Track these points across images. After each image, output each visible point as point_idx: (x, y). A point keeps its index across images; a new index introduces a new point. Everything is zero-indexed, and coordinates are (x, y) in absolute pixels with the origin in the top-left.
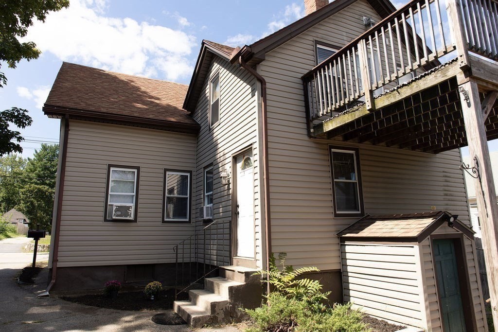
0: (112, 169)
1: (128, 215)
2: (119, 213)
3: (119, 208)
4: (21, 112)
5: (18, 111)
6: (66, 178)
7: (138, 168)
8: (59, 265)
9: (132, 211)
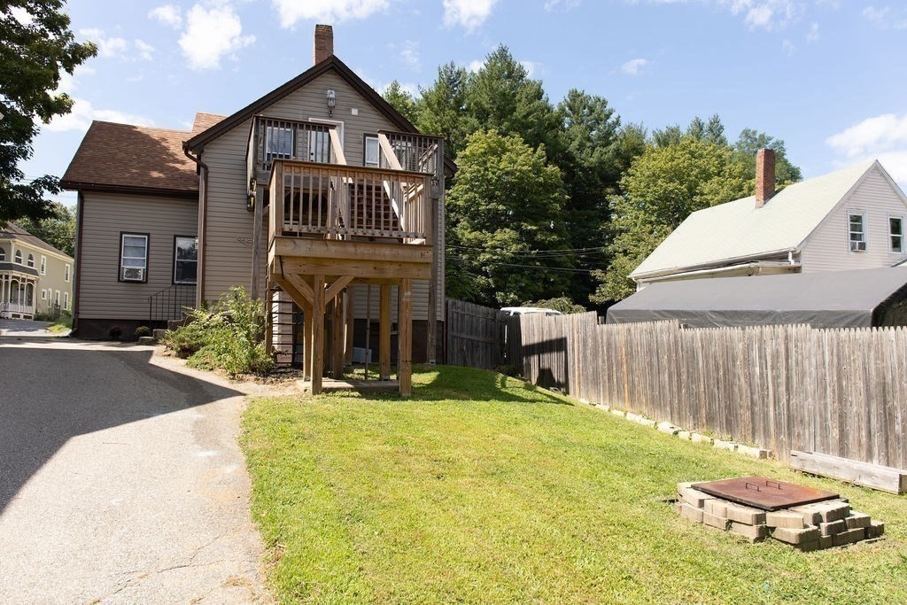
0: (124, 236)
1: (137, 276)
2: (129, 275)
3: (130, 271)
4: (53, 179)
5: (51, 178)
6: (83, 244)
7: (148, 235)
8: (81, 316)
9: (141, 273)
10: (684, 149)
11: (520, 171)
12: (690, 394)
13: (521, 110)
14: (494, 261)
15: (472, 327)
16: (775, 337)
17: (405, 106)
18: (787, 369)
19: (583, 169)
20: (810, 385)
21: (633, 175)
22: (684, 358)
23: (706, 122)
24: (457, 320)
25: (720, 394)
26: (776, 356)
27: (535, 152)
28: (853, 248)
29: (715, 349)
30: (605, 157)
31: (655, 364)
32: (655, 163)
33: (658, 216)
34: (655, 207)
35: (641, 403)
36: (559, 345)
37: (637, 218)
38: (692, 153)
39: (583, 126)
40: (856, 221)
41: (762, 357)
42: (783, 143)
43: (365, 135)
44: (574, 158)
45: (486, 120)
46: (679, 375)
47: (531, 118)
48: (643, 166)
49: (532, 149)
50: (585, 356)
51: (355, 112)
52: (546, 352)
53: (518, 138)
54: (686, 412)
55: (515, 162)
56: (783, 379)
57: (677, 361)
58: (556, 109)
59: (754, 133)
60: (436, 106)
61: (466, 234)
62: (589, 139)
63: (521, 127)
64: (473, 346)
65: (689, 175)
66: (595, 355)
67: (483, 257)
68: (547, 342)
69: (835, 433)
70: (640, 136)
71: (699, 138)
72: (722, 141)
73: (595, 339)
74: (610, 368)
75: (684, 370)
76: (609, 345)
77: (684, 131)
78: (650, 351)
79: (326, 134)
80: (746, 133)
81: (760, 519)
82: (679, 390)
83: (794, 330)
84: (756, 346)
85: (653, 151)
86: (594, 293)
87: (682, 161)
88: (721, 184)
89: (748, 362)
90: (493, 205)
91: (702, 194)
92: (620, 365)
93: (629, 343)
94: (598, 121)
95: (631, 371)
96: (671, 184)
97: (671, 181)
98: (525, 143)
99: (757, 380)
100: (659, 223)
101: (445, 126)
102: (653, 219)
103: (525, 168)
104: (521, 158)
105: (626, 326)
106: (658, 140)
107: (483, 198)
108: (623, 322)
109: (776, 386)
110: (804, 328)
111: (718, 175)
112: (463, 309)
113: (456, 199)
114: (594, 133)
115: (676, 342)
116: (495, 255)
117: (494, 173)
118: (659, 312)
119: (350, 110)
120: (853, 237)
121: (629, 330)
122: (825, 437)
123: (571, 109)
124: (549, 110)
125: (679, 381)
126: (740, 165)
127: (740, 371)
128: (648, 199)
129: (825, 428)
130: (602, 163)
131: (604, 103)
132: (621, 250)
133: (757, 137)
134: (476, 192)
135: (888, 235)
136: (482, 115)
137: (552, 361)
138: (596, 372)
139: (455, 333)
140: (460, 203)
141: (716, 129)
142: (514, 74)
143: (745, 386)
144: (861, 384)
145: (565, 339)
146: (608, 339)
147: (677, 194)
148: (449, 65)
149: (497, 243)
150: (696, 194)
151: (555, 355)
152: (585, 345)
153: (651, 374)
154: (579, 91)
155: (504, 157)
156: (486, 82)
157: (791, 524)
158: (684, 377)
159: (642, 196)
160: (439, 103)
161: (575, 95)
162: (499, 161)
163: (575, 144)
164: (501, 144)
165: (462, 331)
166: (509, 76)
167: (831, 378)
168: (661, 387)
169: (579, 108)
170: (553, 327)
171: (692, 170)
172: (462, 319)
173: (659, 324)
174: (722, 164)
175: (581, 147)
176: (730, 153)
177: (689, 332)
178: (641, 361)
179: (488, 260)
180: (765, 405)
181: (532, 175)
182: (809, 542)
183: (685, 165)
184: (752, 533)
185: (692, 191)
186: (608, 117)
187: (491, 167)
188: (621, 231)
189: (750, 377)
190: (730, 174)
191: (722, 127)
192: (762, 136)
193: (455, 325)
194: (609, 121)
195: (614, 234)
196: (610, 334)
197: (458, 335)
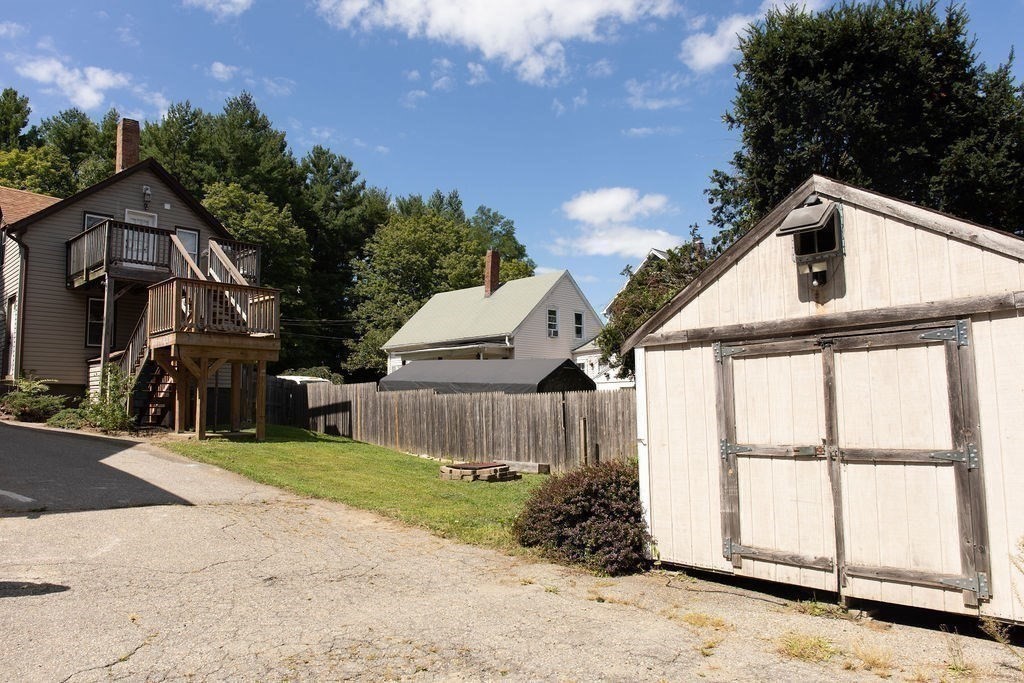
10: (426, 222)
11: (265, 231)
12: (439, 435)
13: (265, 165)
16: (487, 398)
18: (493, 416)
19: (327, 231)
20: (503, 424)
21: (377, 242)
22: (436, 413)
23: (446, 196)
25: (457, 434)
26: (487, 409)
27: (280, 211)
28: (549, 335)
29: (455, 406)
30: (350, 221)
31: (418, 417)
32: (399, 233)
33: (401, 286)
34: (398, 277)
35: (407, 444)
36: (345, 407)
37: (381, 285)
38: (433, 227)
39: (329, 186)
40: (552, 313)
41: (481, 410)
42: (513, 222)
43: (176, 227)
44: (319, 219)
45: (225, 170)
46: (433, 424)
47: (275, 174)
48: (388, 236)
49: (277, 208)
50: (366, 415)
51: (167, 206)
52: (332, 413)
53: (263, 196)
54: (437, 447)
55: (260, 221)
56: (491, 422)
57: (432, 415)
58: (299, 164)
59: (489, 210)
60: (165, 146)
62: (333, 200)
63: (264, 183)
65: (430, 248)
66: (374, 413)
68: (333, 405)
69: (514, 449)
70: (384, 202)
71: (439, 211)
72: (461, 215)
73: (375, 402)
74: (386, 422)
75: (436, 420)
76: (385, 406)
77: (426, 201)
78: (414, 410)
79: (167, 239)
80: (482, 210)
81: (474, 473)
82: (433, 433)
83: (496, 395)
84: (477, 404)
85: (397, 220)
86: (346, 361)
87: (424, 235)
88: (458, 259)
89: (473, 414)
91: (441, 268)
92: (393, 420)
93: (400, 405)
94: (343, 182)
95: (401, 423)
96: (414, 256)
97: (414, 252)
98: (269, 200)
99: (478, 424)
100: (401, 292)
102: (396, 288)
103: (272, 228)
104: (267, 216)
105: (398, 392)
106: (401, 208)
108: (392, 390)
109: (487, 426)
110: (501, 394)
111: (456, 250)
114: (338, 193)
115: (432, 403)
118: (418, 383)
119: (163, 204)
120: (550, 326)
121: (400, 395)
122: (510, 452)
123: (314, 165)
124: (292, 164)
125: (433, 428)
126: (475, 242)
127: (469, 420)
128: (392, 268)
129: (510, 447)
130: (346, 226)
131: (350, 165)
132: (364, 316)
133: (491, 214)
135: (573, 325)
136: (221, 164)
137: (338, 420)
138: (374, 426)
141: (455, 203)
142: (258, 125)
143: (471, 428)
144: (526, 423)
145: (350, 402)
146: (385, 402)
147: (418, 266)
148: (184, 105)
150: (436, 267)
151: (340, 415)
152: (366, 404)
153: (415, 424)
154: (325, 148)
155: (248, 214)
156: (227, 130)
157: (485, 473)
158: (436, 425)
159: (386, 264)
160: (170, 144)
161: (319, 153)
162: (242, 218)
163: (318, 205)
164: (244, 199)
166: (252, 125)
167: (513, 421)
168: (422, 433)
169: (323, 166)
170: (339, 394)
171: (433, 243)
173: (421, 391)
174: (460, 239)
175: (326, 208)
176: (466, 231)
177: (440, 396)
178: (409, 415)
180: (482, 438)
181: (278, 236)
182: (491, 479)
183: (427, 238)
184: (471, 478)
185: (432, 264)
186: (353, 179)
188: (365, 298)
189: (474, 422)
190: (466, 250)
191: (460, 202)
192: (495, 214)
194: (354, 184)
195: (357, 300)
196: (386, 398)
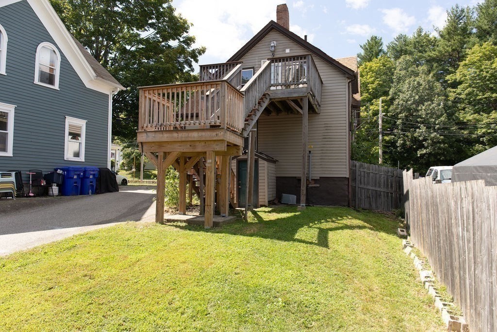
14: (489, 133)
15: (376, 181)
17: (429, 41)
24: (364, 177)
45: (486, 37)
51: (287, 51)
61: (468, 116)
64: (377, 195)
67: (480, 132)
90: (487, 95)
101: (454, 48)
107: (480, 91)
112: (368, 169)
113: (460, 94)
116: (489, 129)
117: (487, 72)
119: (285, 50)
134: (473, 87)
136: (484, 34)
139: (362, 186)
140: (463, 96)
145: (409, 191)
148: (455, 7)
149: (491, 121)
156: (484, 11)
160: (449, 34)
165: (368, 184)
172: (368, 176)
179: (484, 133)
187: (485, 68)
193: (362, 180)
197: (365, 187)
